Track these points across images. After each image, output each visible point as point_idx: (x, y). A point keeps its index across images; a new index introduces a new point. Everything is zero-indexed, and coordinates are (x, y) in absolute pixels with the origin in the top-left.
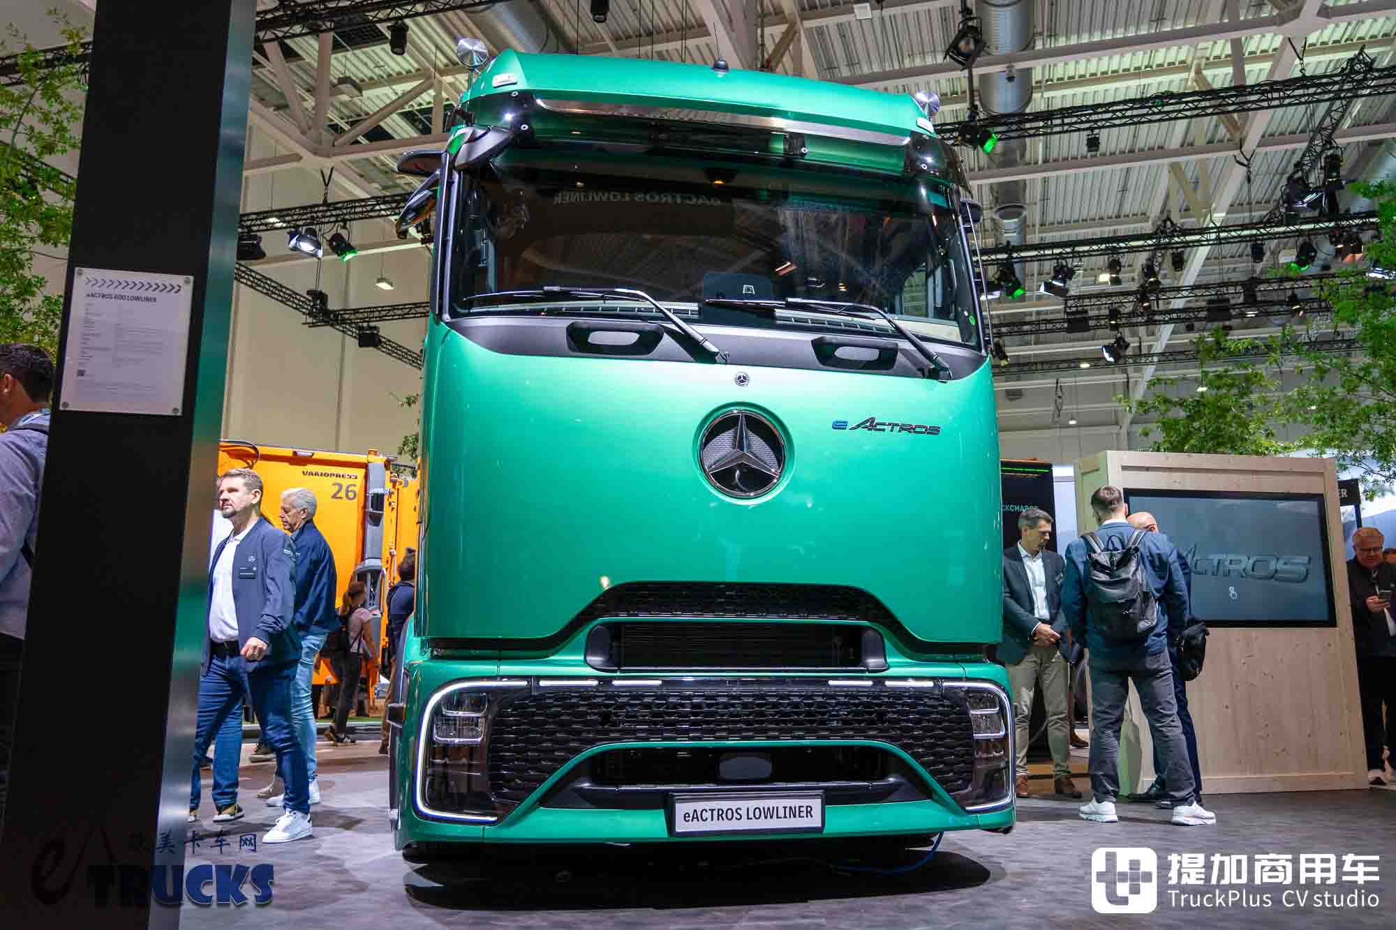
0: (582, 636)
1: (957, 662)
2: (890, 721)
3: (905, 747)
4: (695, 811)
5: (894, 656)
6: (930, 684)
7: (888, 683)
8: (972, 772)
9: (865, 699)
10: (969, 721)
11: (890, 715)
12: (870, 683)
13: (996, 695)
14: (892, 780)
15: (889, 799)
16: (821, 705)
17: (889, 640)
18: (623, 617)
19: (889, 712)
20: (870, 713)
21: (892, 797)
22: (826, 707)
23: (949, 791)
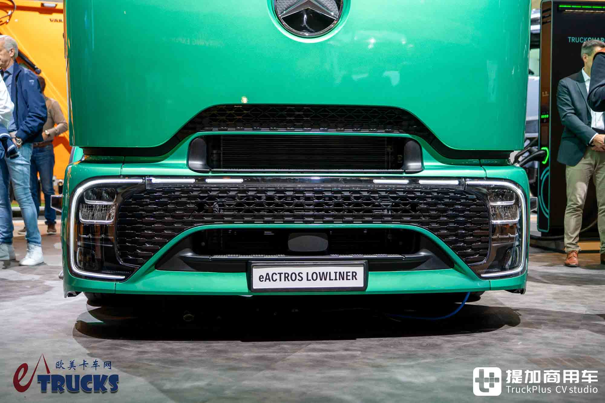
0: (185, 146)
1: (481, 165)
2: (422, 210)
3: (432, 230)
4: (268, 274)
5: (429, 160)
6: (456, 182)
7: (421, 182)
8: (487, 249)
9: (401, 194)
10: (487, 211)
11: (422, 206)
12: (406, 182)
13: (514, 192)
14: (423, 254)
15: (418, 268)
16: (368, 198)
17: (425, 149)
18: (216, 132)
19: (421, 203)
20: (405, 204)
21: (422, 266)
22: (370, 200)
23: (467, 262)
